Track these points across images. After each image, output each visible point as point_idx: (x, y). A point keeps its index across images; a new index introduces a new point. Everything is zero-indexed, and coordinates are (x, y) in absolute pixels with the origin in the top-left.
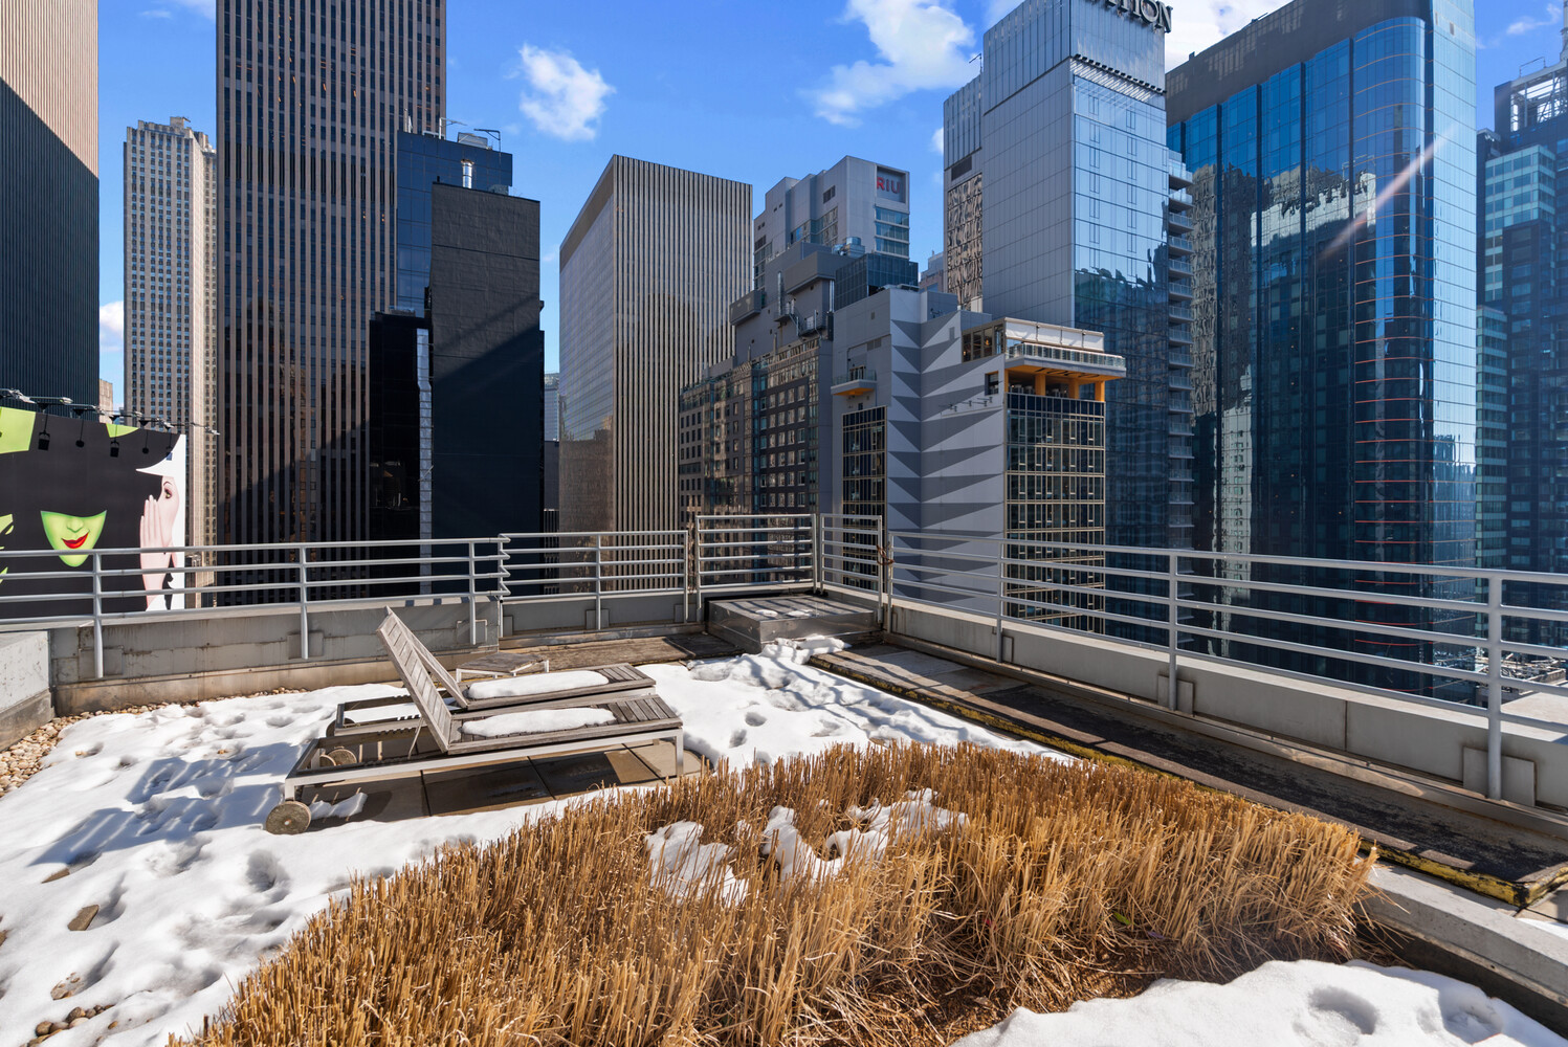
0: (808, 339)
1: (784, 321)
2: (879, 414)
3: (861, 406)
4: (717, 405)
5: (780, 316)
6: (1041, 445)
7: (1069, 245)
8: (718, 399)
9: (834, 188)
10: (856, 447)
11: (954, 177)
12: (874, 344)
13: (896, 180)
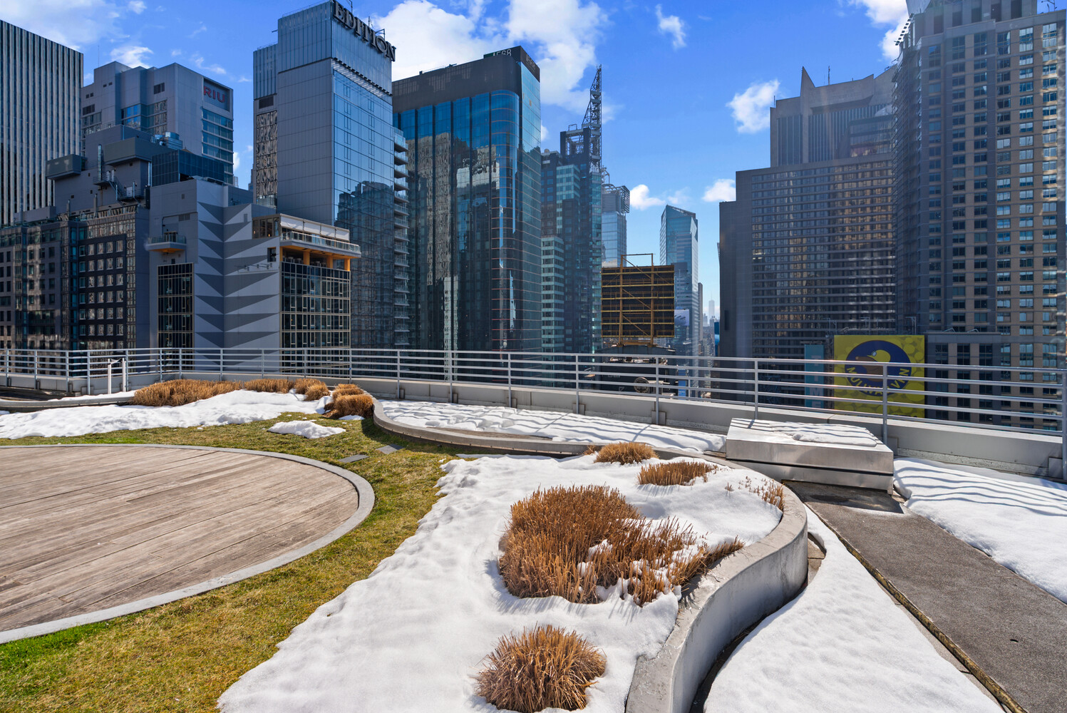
0: (128, 204)
1: (104, 185)
2: (188, 268)
3: (173, 261)
4: (29, 248)
5: (99, 181)
6: (306, 296)
7: (330, 173)
8: (32, 242)
9: (163, 84)
10: (169, 291)
11: (261, 106)
12: (184, 217)
13: (222, 92)
